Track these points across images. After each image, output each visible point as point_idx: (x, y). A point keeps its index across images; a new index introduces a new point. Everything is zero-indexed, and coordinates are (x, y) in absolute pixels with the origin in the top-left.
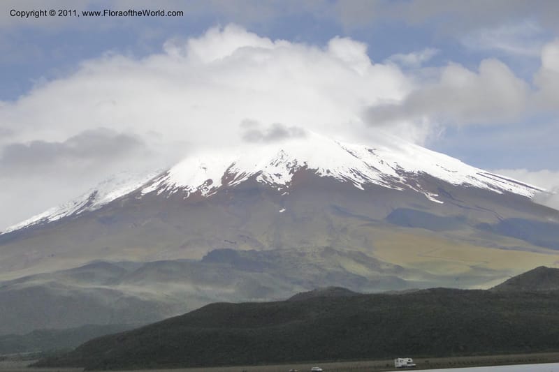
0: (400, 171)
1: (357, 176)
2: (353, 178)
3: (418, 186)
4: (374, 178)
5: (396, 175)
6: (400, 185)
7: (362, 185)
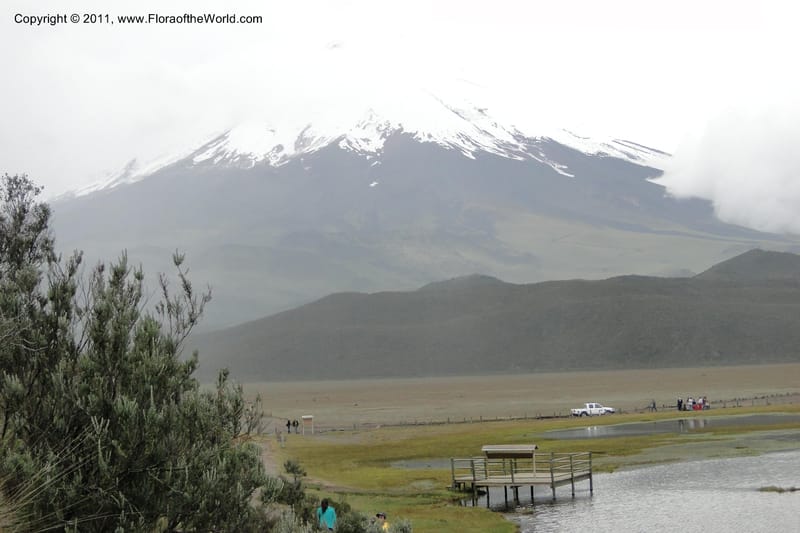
0: (520, 136)
1: (466, 142)
2: (461, 144)
3: (542, 155)
4: (488, 145)
5: (514, 142)
6: (519, 154)
7: (473, 154)
